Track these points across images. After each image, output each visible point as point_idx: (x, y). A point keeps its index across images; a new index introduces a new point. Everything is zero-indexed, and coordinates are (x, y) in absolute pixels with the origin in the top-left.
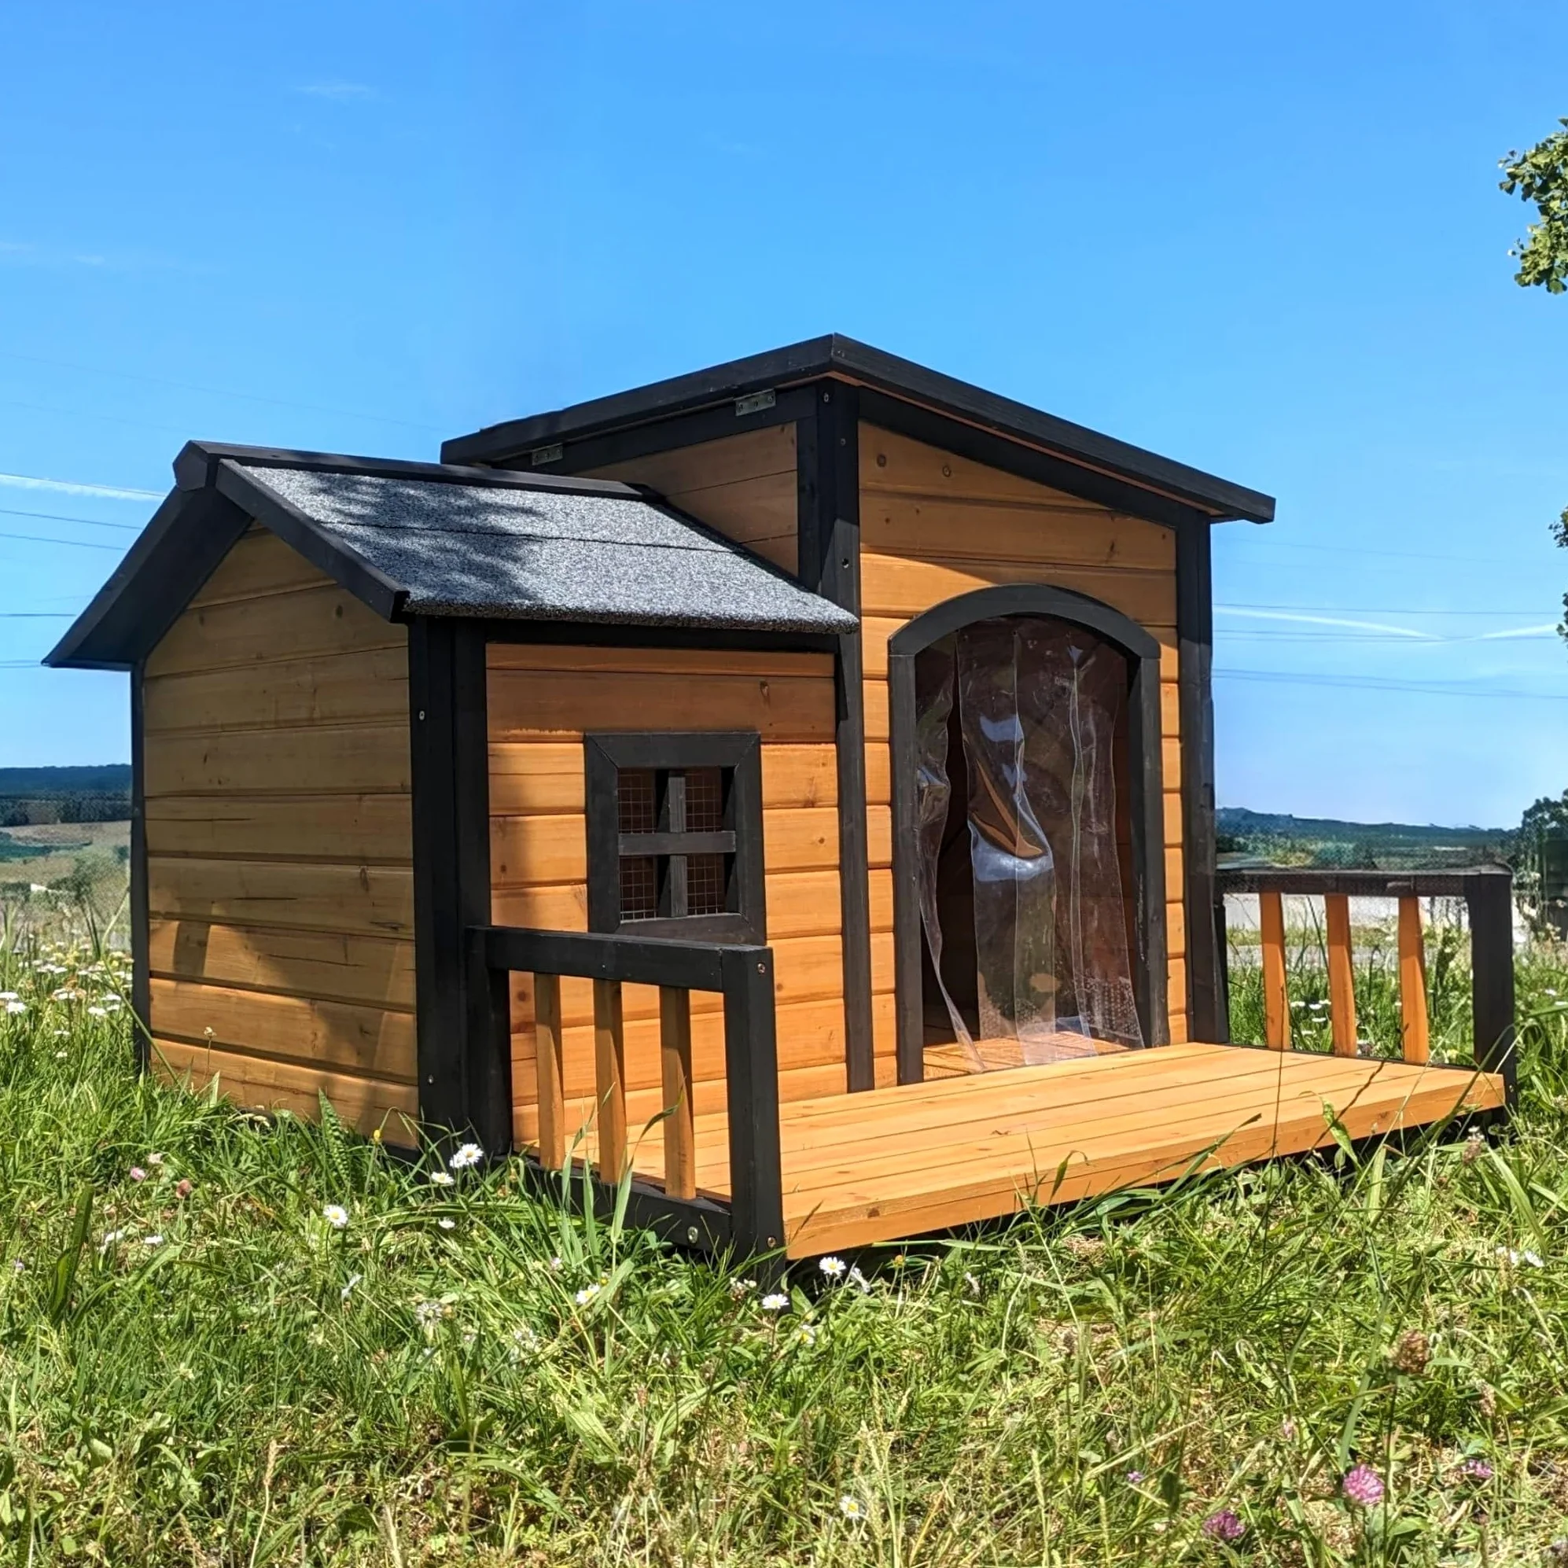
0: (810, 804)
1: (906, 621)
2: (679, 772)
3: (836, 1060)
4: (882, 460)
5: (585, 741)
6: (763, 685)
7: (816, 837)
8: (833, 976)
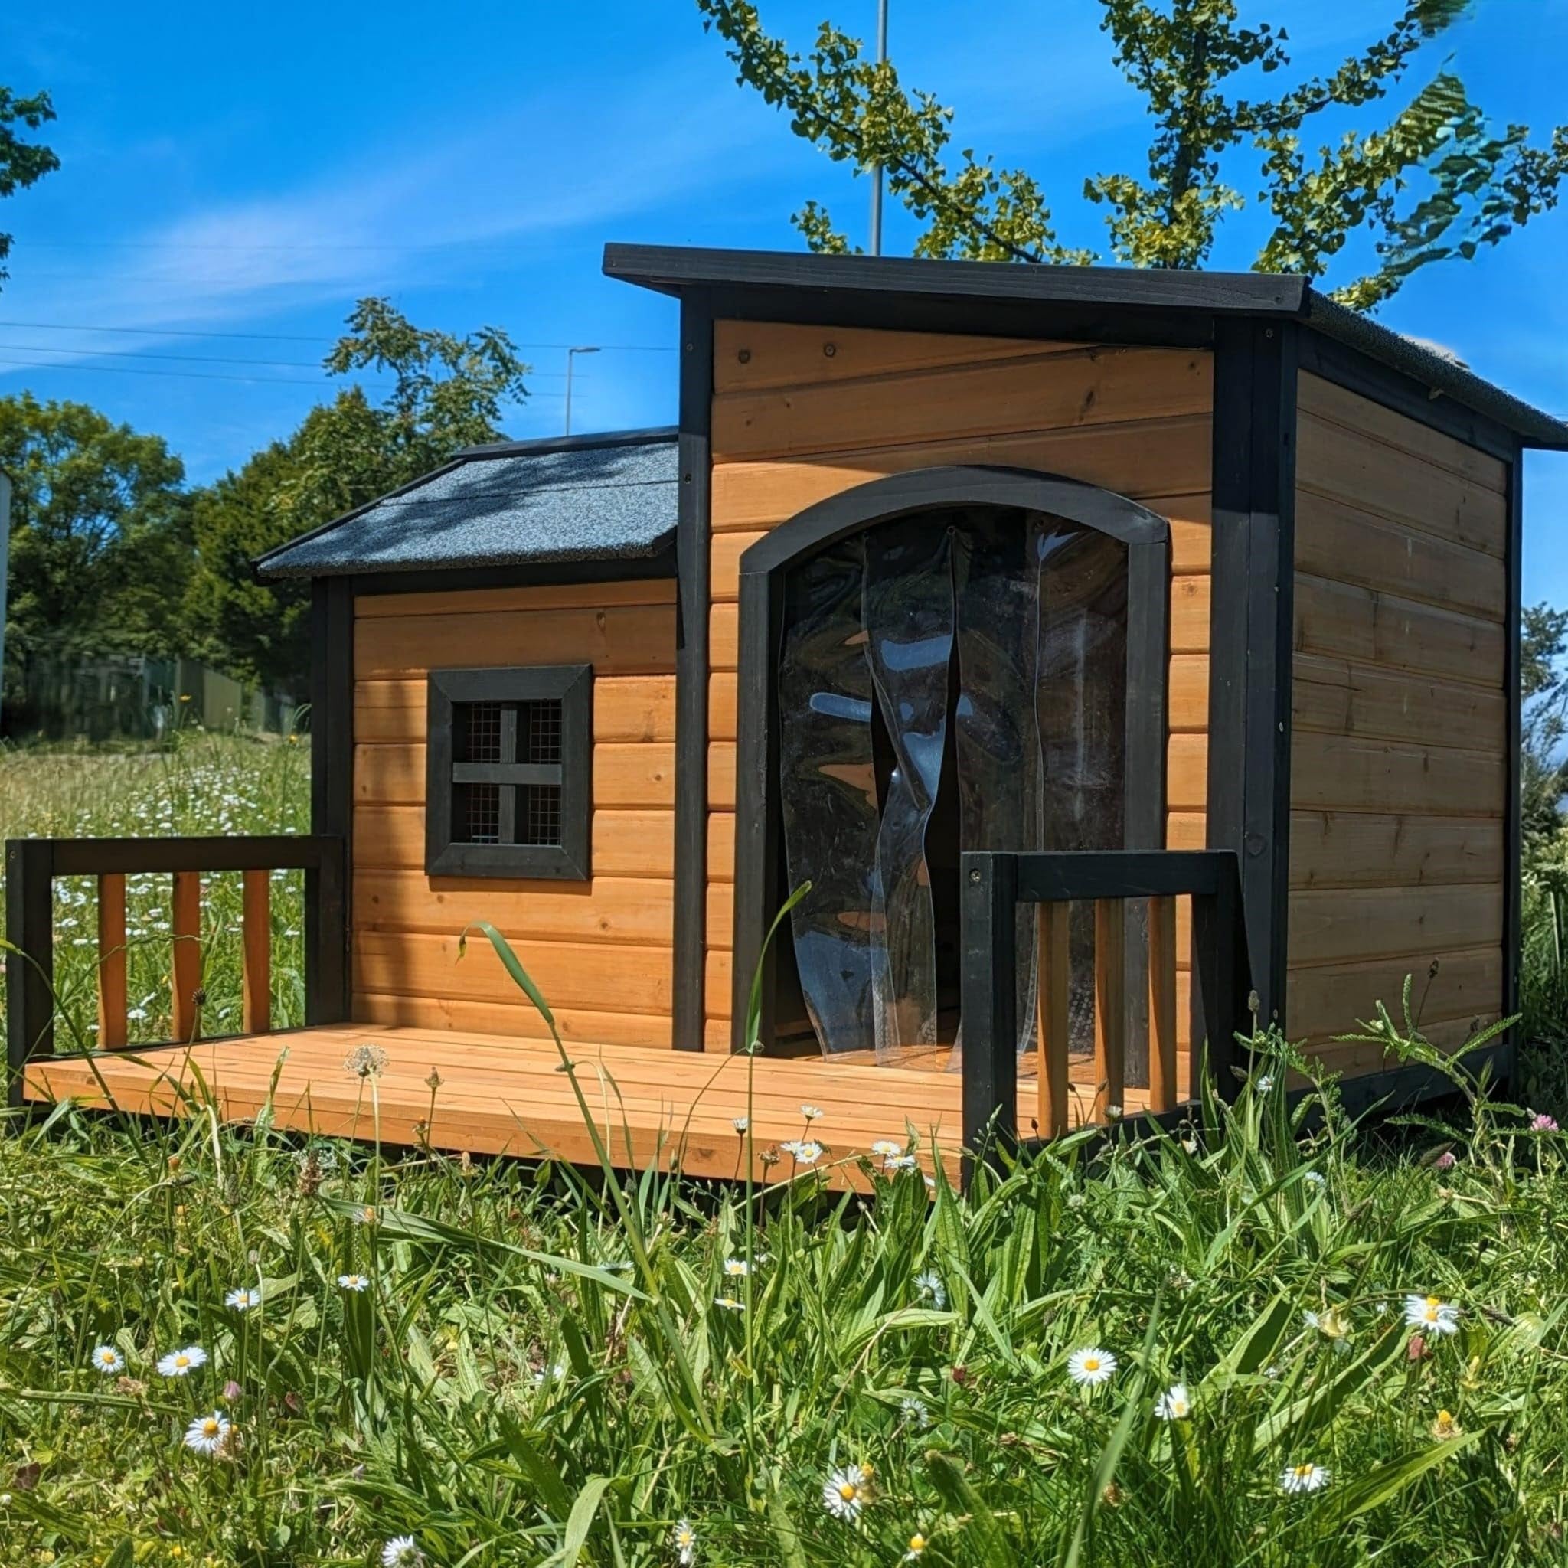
0: (648, 739)
1: (762, 534)
2: (510, 705)
3: (663, 1012)
4: (744, 357)
5: (429, 678)
6: (600, 616)
7: (651, 775)
8: (662, 922)
